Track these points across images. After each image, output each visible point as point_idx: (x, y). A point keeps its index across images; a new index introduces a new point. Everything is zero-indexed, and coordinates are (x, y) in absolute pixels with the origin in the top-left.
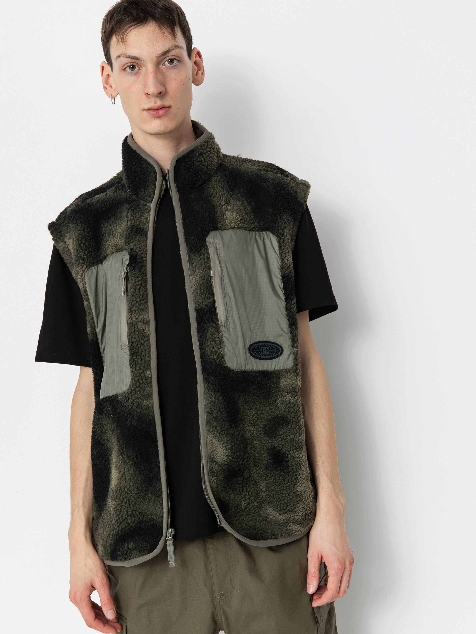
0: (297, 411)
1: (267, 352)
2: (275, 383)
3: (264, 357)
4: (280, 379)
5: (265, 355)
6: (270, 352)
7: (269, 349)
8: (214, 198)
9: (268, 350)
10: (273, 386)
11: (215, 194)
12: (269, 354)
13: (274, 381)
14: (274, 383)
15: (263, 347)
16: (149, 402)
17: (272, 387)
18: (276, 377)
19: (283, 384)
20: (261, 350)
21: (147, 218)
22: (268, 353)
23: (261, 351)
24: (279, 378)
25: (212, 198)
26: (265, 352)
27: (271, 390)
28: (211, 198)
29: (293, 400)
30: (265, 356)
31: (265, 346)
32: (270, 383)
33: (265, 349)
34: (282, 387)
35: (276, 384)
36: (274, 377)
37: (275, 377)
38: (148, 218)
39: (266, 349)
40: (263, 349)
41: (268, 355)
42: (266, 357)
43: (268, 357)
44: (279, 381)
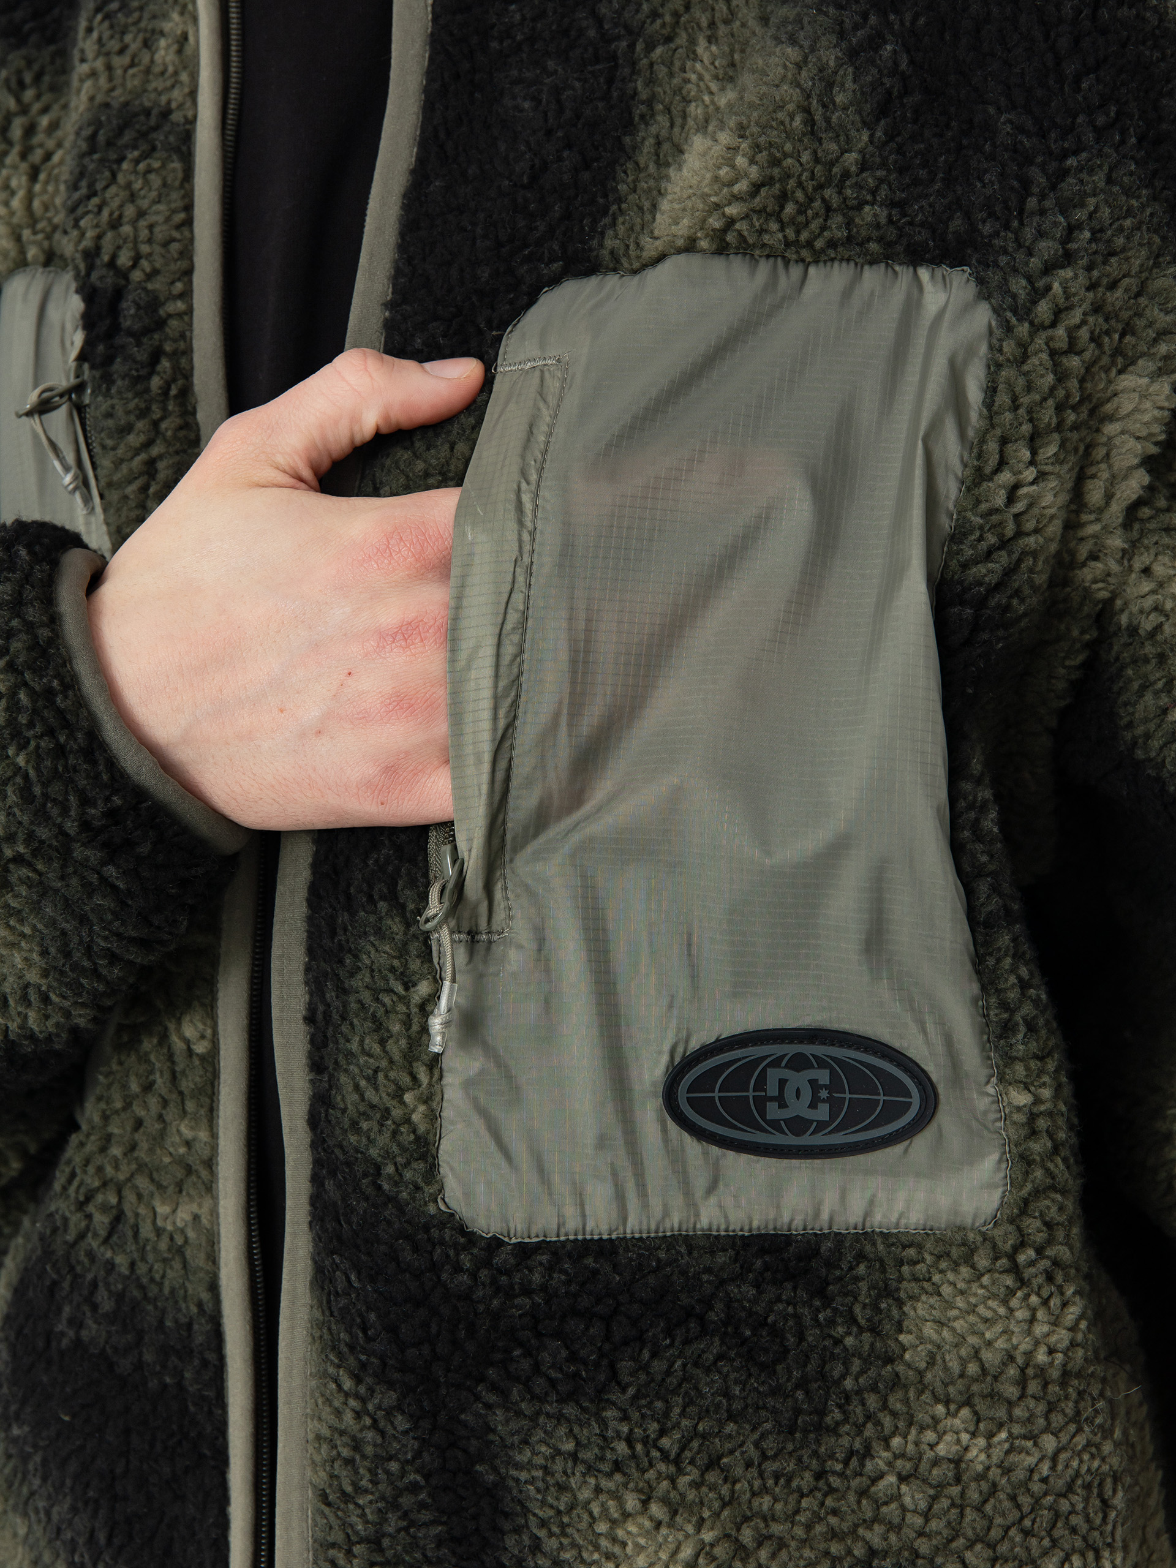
0: (1007, 1529)
1: (813, 1105)
2: (862, 1322)
3: (791, 1140)
4: (900, 1303)
5: (798, 1125)
6: (835, 1105)
7: (835, 1085)
9: (824, 1094)
10: (849, 1341)
12: (833, 1117)
13: (857, 1309)
14: (854, 1321)
15: (787, 1074)
16: (183, 1215)
17: (845, 1349)
18: (872, 1287)
19: (922, 1340)
20: (772, 1089)
21: (185, 37)
22: (822, 1112)
23: (772, 1099)
24: (887, 1291)
26: (799, 1108)
27: (837, 1370)
29: (983, 1457)
30: (798, 1133)
31: (799, 1063)
32: (831, 1322)
33: (799, 1079)
34: (916, 1357)
35: (874, 1330)
36: (857, 1279)
37: (863, 1286)
38: (191, 39)
39: (813, 1083)
40: (782, 1083)
41: (821, 1126)
42: (806, 1140)
43: (820, 1140)
44: (895, 1312)
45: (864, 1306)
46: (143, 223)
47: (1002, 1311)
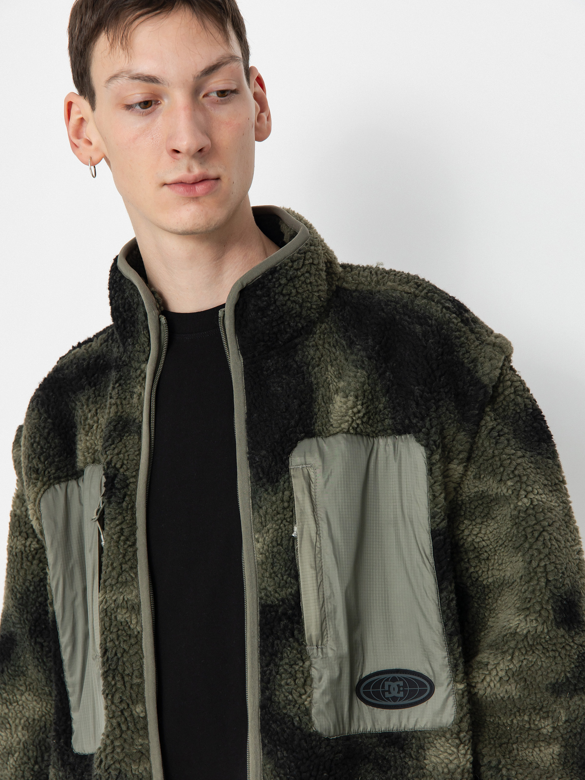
1: (398, 693)
2: (414, 757)
3: (393, 703)
4: (424, 750)
5: (394, 699)
6: (405, 692)
7: (404, 685)
8: (313, 368)
9: (402, 689)
10: (410, 763)
11: (317, 359)
12: (405, 695)
13: (412, 753)
14: (412, 757)
15: (390, 683)
16: (141, 768)
17: (408, 765)
18: (417, 746)
19: (432, 762)
20: (386, 688)
22: (401, 694)
23: (387, 691)
24: (422, 747)
25: (310, 368)
26: (394, 693)
27: (406, 771)
28: (308, 368)
30: (395, 701)
31: (394, 680)
32: (405, 757)
33: (394, 685)
34: (430, 767)
35: (417, 759)
36: (412, 744)
37: (414, 745)
39: (398, 685)
40: (389, 686)
41: (401, 698)
42: (397, 703)
43: (401, 703)
44: (423, 753)
45: (414, 752)
46: (126, 454)
47: (455, 750)
